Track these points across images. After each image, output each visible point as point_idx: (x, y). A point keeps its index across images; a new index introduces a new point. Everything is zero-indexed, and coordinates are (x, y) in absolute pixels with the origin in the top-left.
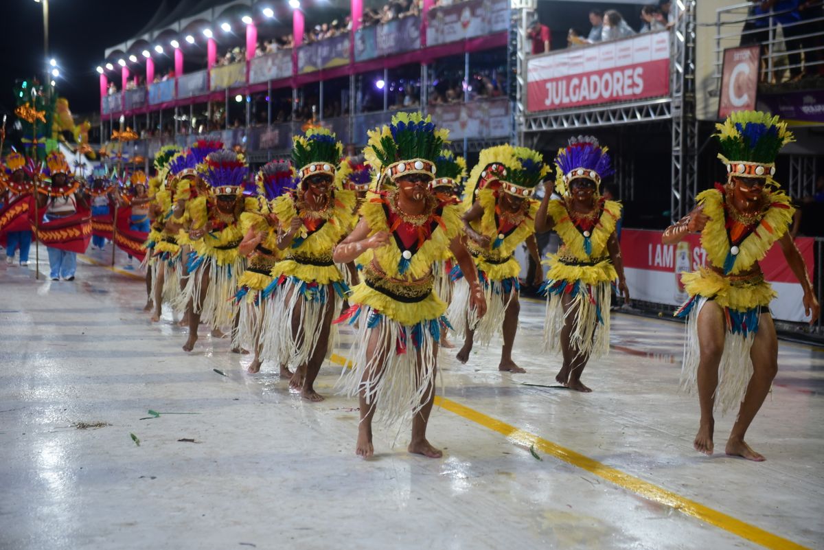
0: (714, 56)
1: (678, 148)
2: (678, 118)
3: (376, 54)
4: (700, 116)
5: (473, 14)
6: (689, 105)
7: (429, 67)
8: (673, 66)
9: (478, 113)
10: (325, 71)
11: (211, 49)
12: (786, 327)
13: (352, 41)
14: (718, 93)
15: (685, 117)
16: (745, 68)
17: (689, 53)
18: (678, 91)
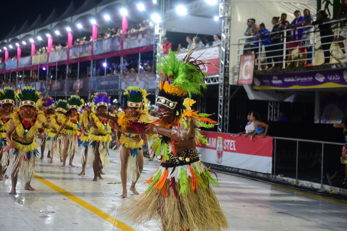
0: (237, 58)
1: (221, 97)
2: (222, 83)
3: (102, 52)
4: (231, 83)
5: (143, 37)
6: (226, 78)
7: (124, 58)
8: (220, 61)
9: (144, 79)
10: (80, 58)
11: (33, 47)
12: (261, 175)
13: (92, 46)
14: (238, 74)
15: (224, 83)
16: (249, 64)
17: (227, 56)
18: (222, 72)
